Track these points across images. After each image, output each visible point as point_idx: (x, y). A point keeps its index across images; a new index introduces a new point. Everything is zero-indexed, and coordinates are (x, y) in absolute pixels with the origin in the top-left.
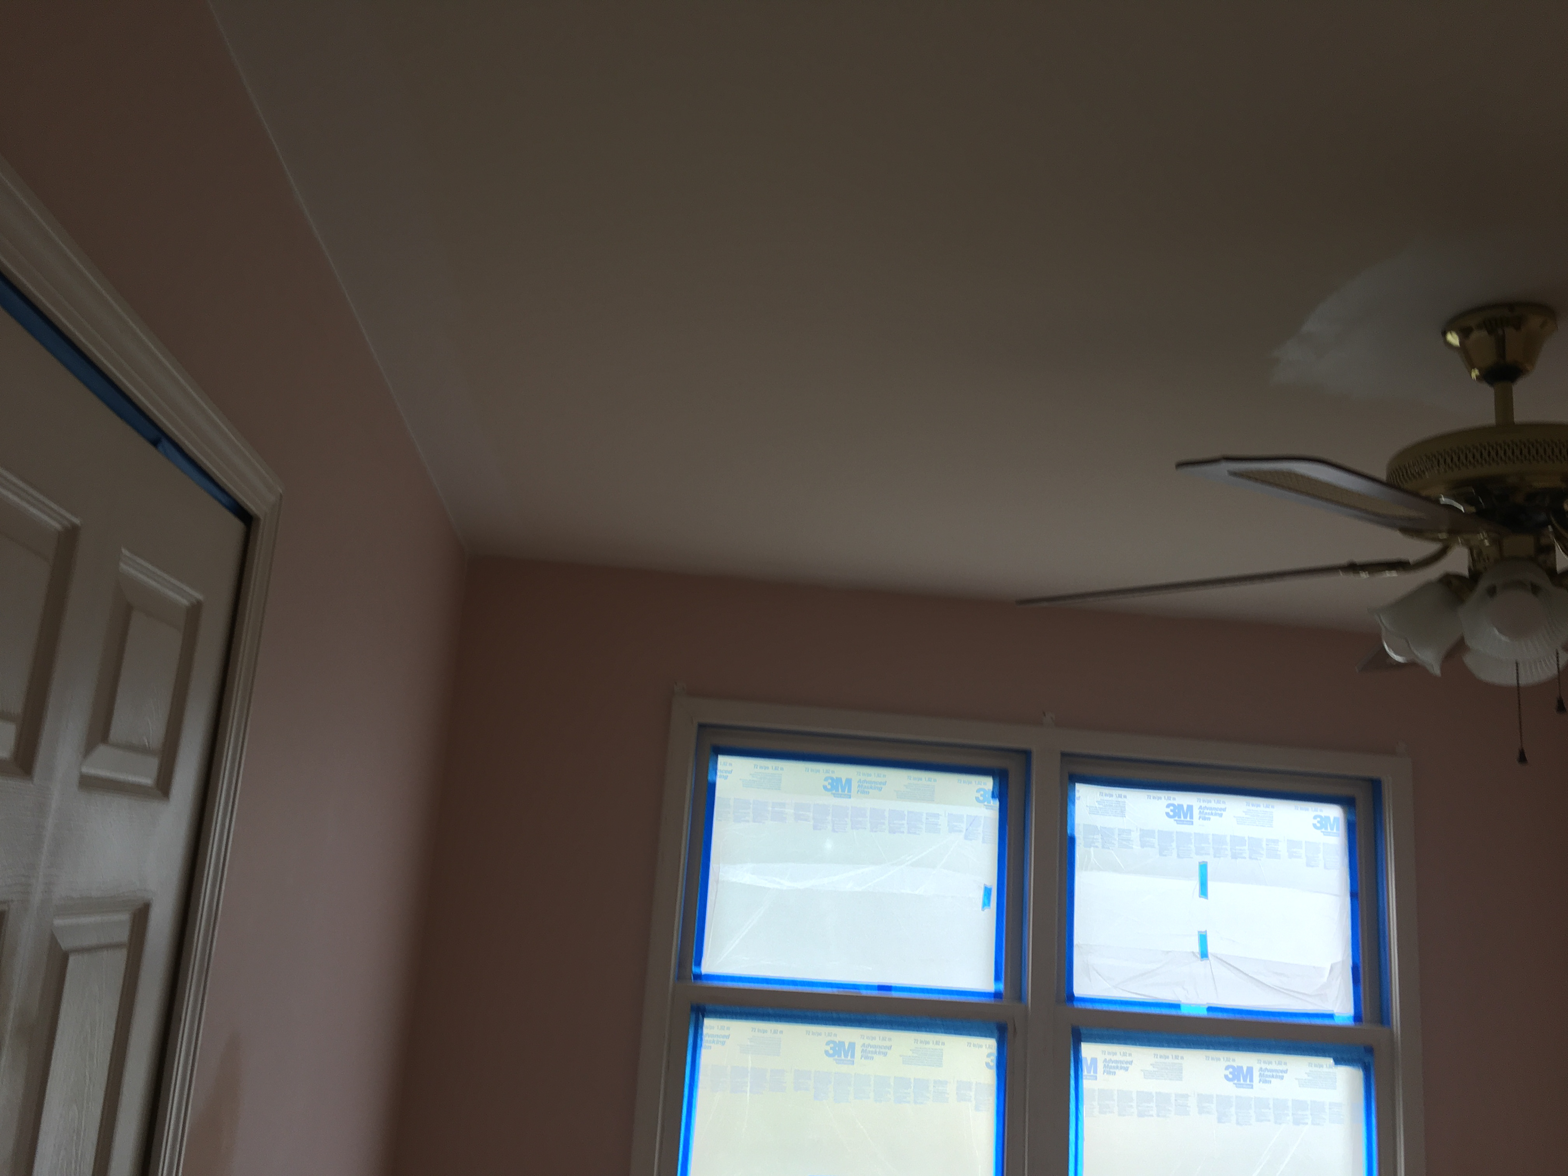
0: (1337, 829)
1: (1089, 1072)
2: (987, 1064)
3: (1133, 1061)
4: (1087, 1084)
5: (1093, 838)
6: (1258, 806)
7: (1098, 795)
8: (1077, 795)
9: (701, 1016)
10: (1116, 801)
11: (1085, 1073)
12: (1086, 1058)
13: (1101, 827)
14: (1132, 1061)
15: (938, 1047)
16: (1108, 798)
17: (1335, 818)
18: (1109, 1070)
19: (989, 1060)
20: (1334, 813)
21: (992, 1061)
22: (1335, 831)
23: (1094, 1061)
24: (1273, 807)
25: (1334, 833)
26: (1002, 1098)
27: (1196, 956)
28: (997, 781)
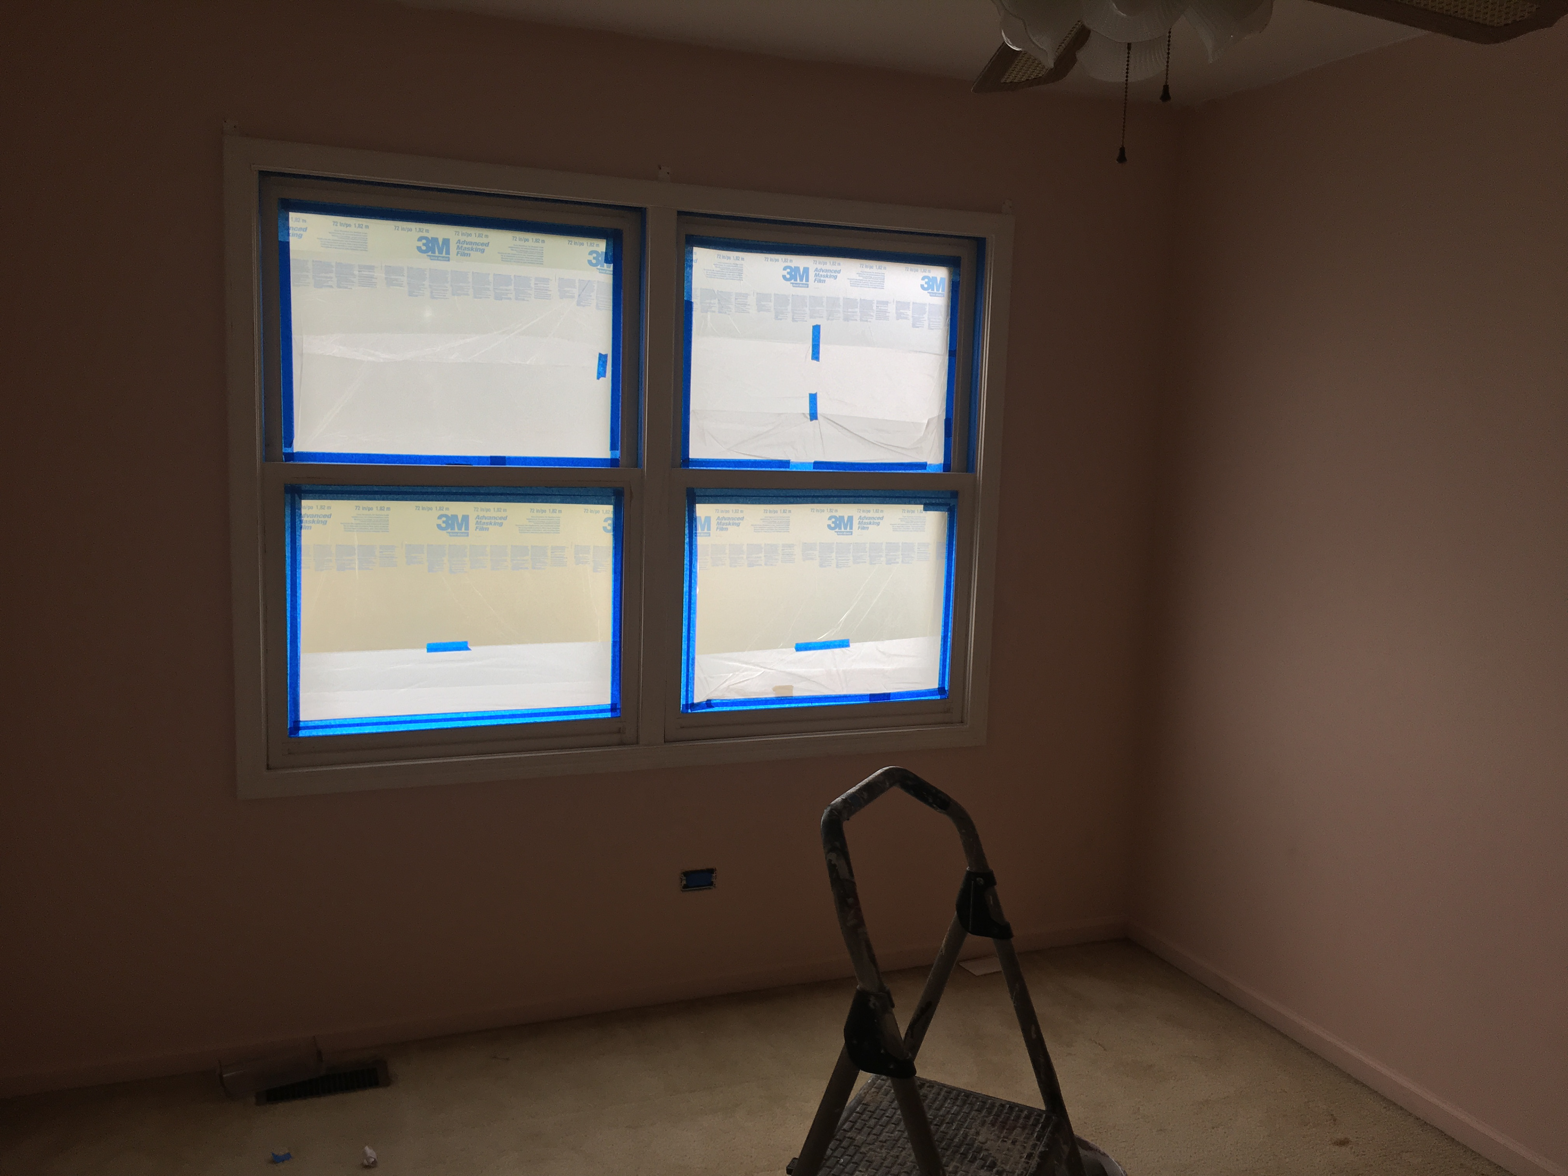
0: (943, 290)
1: (703, 529)
2: (605, 528)
3: (745, 517)
4: (702, 541)
5: (710, 303)
6: (871, 267)
7: (716, 258)
8: (694, 257)
9: (297, 498)
10: (734, 264)
11: (699, 530)
12: (700, 517)
13: (718, 291)
14: (743, 517)
15: (554, 515)
16: (725, 261)
17: (941, 279)
18: (722, 527)
19: (606, 524)
20: (940, 274)
21: (609, 525)
22: (940, 292)
23: (708, 519)
24: (885, 268)
25: (940, 294)
26: (619, 557)
27: (807, 417)
28: (611, 243)
